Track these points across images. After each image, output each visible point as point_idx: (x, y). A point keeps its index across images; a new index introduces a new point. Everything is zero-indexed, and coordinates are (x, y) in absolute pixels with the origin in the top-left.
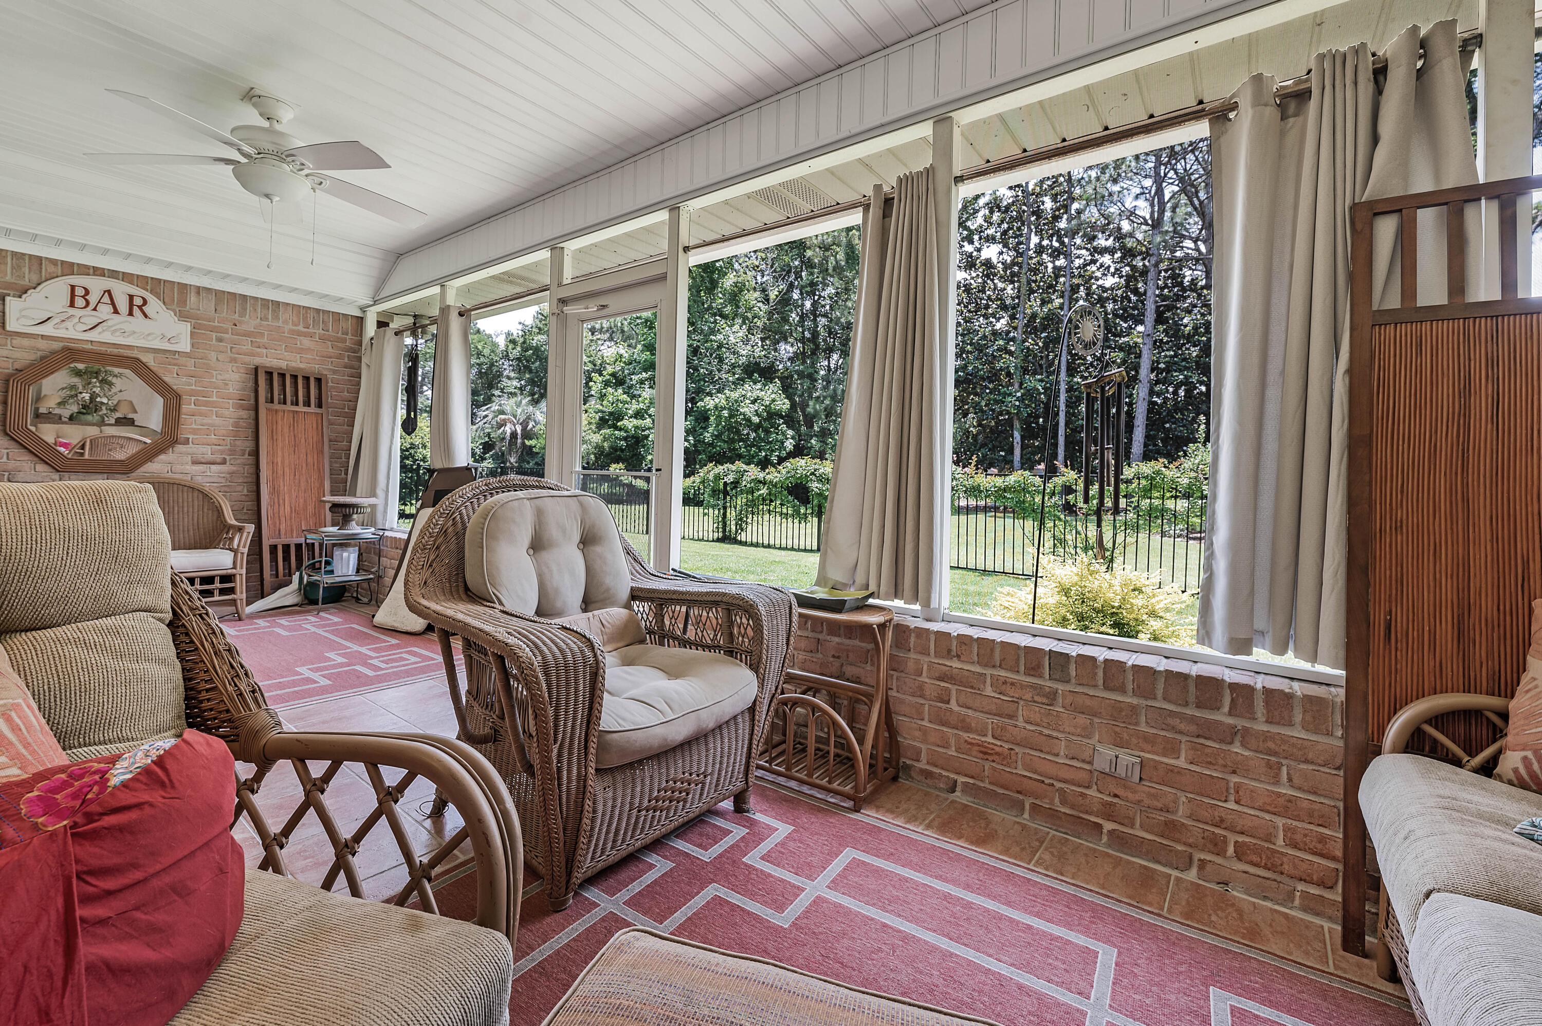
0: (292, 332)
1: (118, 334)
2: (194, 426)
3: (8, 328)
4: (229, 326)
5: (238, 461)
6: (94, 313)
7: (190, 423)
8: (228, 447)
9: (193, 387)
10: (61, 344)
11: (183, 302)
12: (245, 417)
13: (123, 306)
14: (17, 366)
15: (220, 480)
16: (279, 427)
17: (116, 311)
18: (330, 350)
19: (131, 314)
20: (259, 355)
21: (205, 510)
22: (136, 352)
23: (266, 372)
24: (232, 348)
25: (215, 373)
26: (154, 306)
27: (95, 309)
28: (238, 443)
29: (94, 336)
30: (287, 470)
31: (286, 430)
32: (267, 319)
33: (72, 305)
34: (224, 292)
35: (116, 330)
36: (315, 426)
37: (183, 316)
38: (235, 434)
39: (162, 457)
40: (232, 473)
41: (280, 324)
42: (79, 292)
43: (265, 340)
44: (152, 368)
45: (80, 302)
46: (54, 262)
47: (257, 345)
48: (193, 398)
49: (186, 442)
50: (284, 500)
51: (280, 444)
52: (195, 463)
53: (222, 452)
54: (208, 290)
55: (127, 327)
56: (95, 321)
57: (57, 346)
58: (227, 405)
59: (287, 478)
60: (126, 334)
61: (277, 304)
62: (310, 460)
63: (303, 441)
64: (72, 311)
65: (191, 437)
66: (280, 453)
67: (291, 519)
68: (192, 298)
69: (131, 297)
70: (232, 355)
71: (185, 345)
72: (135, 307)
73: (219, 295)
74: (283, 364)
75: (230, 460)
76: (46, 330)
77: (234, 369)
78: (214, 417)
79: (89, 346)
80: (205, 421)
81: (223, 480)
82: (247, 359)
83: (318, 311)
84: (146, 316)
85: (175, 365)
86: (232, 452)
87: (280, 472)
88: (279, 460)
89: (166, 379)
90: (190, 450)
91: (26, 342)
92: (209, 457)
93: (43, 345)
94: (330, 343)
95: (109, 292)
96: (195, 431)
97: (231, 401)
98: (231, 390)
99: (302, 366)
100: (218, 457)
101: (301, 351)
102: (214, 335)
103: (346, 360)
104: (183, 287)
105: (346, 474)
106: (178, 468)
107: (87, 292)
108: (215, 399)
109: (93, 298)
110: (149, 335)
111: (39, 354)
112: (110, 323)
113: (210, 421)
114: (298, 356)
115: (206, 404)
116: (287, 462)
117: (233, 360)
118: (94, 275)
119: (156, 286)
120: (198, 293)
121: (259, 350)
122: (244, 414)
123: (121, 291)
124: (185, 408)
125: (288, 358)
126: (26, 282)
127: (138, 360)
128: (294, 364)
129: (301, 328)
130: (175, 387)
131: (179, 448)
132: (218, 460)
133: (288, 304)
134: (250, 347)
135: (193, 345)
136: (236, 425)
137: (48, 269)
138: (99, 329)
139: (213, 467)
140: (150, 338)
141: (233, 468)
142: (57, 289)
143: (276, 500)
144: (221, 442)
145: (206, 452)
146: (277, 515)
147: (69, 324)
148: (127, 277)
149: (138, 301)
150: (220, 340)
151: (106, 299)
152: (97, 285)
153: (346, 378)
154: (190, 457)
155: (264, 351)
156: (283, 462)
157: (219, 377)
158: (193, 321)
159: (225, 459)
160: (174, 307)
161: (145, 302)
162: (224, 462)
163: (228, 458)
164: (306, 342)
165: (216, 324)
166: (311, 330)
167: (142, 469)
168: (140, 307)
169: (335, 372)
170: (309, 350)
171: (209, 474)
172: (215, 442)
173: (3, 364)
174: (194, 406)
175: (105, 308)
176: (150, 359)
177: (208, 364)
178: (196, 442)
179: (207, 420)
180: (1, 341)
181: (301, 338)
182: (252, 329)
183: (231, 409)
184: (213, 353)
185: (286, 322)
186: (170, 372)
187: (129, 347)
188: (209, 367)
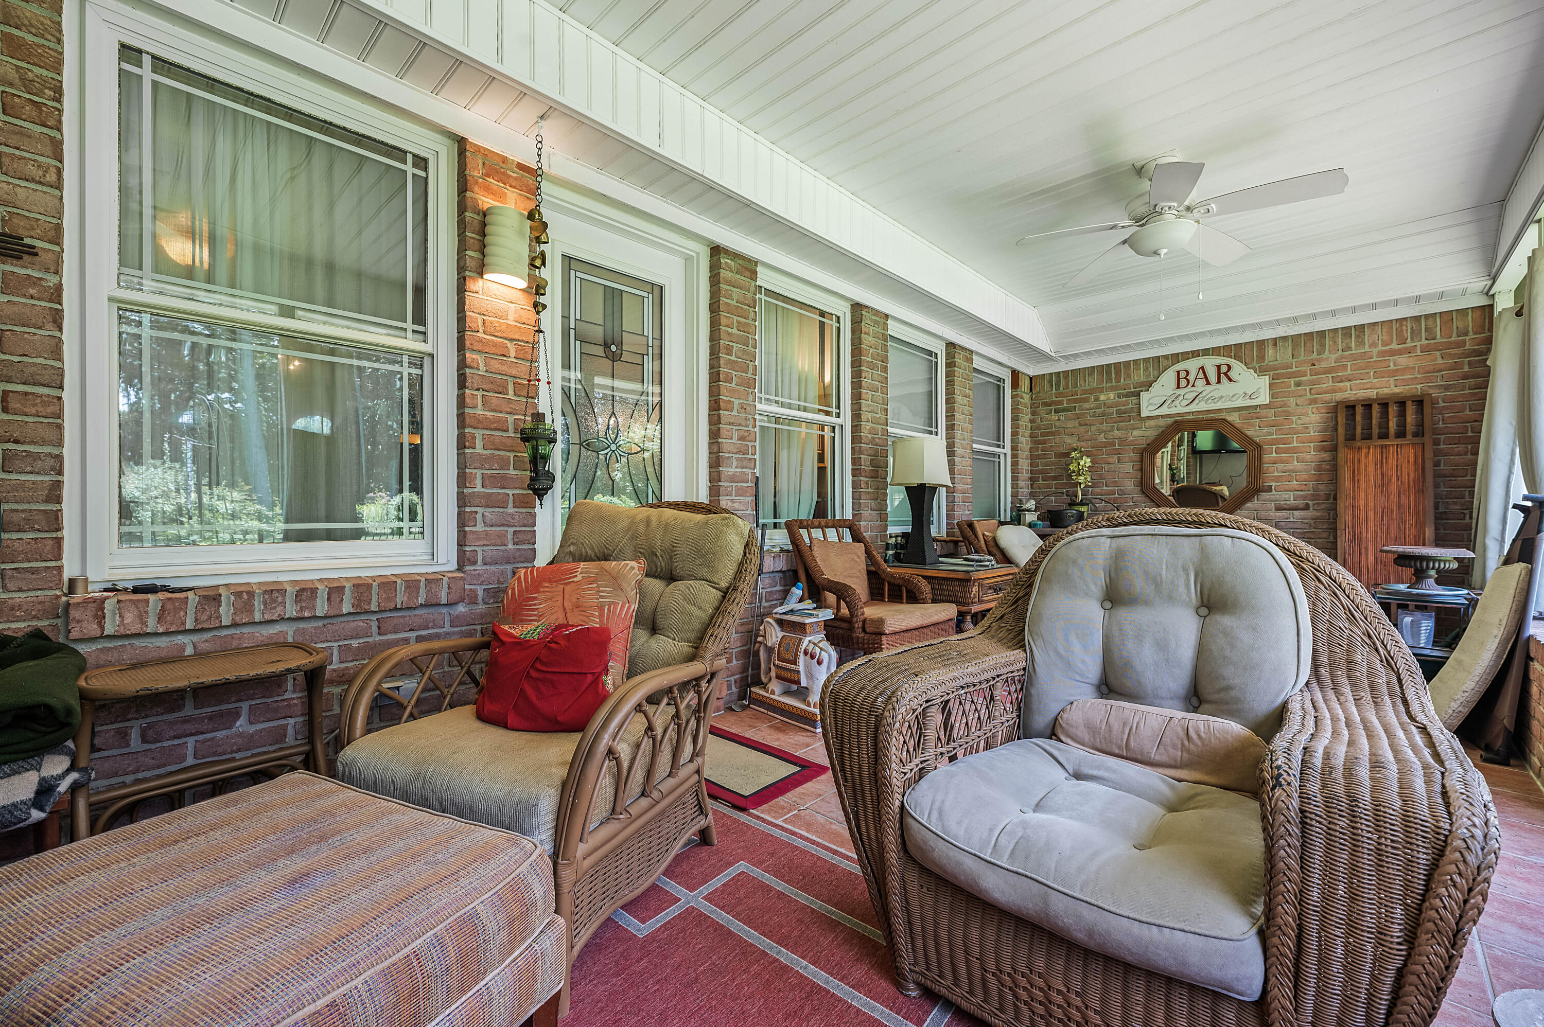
0: (1382, 354)
1: (1210, 401)
2: (1276, 474)
3: (1142, 415)
4: (1307, 368)
5: (1323, 506)
6: (1193, 389)
7: (1273, 471)
8: (1312, 492)
9: (1274, 436)
10: (1173, 419)
11: (1262, 358)
12: (1328, 459)
13: (1213, 377)
14: (1148, 442)
15: (1303, 526)
16: (1363, 467)
17: (1208, 383)
18: (1440, 361)
19: (1219, 382)
20: (1341, 390)
22: (1223, 414)
23: (1347, 407)
24: (1311, 389)
25: (1294, 418)
26: (1238, 368)
27: (1193, 386)
28: (1321, 487)
29: (1194, 408)
30: (1371, 515)
31: (1371, 469)
32: (1350, 348)
33: (1178, 387)
34: (1300, 335)
35: (1208, 399)
36: (1412, 462)
37: (1261, 371)
38: (1318, 478)
39: (1249, 505)
41: (1367, 348)
42: (1183, 374)
43: (1349, 372)
44: (1237, 425)
45: (1183, 383)
46: (1166, 357)
47: (1339, 379)
48: (1274, 447)
49: (1269, 489)
50: (1366, 549)
51: (1363, 485)
52: (1278, 509)
53: (1304, 497)
54: (1284, 338)
55: (1217, 394)
56: (1195, 394)
57: (1170, 421)
58: (1308, 450)
59: (1371, 524)
60: (1216, 400)
61: (1361, 328)
62: (1404, 501)
63: (1394, 479)
64: (1179, 392)
65: (1273, 484)
66: (1362, 495)
67: (1376, 570)
68: (1270, 352)
69: (1219, 367)
70: (1312, 397)
71: (1264, 398)
72: (1224, 374)
73: (1295, 340)
74: (1372, 394)
75: (1314, 505)
76: (1164, 411)
77: (1314, 410)
78: (1295, 463)
79: (1191, 417)
80: (1286, 468)
81: (1306, 526)
82: (1327, 397)
83: (1417, 319)
84: (1230, 380)
85: (1256, 418)
86: (1314, 497)
87: (1362, 515)
88: (1362, 503)
89: (1249, 433)
90: (1273, 498)
91: (1152, 423)
92: (1292, 502)
93: (1162, 422)
94: (1438, 353)
95: (1202, 368)
96: (1277, 479)
97: (1312, 445)
98: (1312, 433)
99: (1397, 390)
100: (1300, 503)
101: (1394, 373)
102: (1292, 381)
103: (1466, 369)
104: (1261, 343)
105: (1471, 518)
107: (1188, 373)
108: (1295, 444)
109: (1191, 378)
110: (1233, 396)
111: (1161, 429)
112: (1204, 394)
113: (1291, 468)
114: (1392, 380)
115: (1286, 451)
116: (1371, 504)
117: (1313, 402)
118: (1192, 357)
119: (1236, 351)
120: (1275, 345)
121: (1341, 384)
122: (1326, 456)
123: (1210, 363)
124: (1266, 457)
125: (1378, 385)
126: (1151, 378)
127: (1224, 420)
128: (1386, 391)
129: (1394, 346)
130: (1257, 440)
131: (1265, 496)
132: (1301, 506)
133: (1375, 324)
134: (1331, 384)
135: (1272, 396)
136: (1319, 468)
137: (1164, 363)
138: (1197, 401)
139: (1296, 513)
140: (1234, 399)
142: (1168, 377)
143: (1356, 549)
144: (1303, 487)
145: (1290, 498)
146: (1357, 566)
147: (1177, 402)
148: (1206, 352)
149: (1224, 369)
150: (1298, 384)
151: (1201, 375)
152: (1192, 365)
153: (1468, 391)
154: (1273, 503)
155: (1348, 384)
156: (1366, 506)
157: (1299, 421)
158: (1271, 373)
159: (1307, 505)
160: (1255, 364)
161: (1229, 367)
162: (1307, 507)
163: (1311, 503)
164: (1403, 360)
165: (1294, 369)
166: (1409, 344)
168: (1226, 374)
169: (1447, 388)
170: (1406, 369)
171: (1292, 520)
172: (1297, 487)
173: (1140, 442)
174: (1274, 455)
175: (1201, 383)
176: (1234, 418)
177: (1287, 411)
178: (1278, 489)
179: (1289, 467)
180: (1139, 426)
181: (1395, 357)
182: (1333, 364)
183: (1313, 453)
184: (1292, 399)
185: (1373, 345)
186: (1253, 425)
187: (1219, 411)
188: (1288, 414)
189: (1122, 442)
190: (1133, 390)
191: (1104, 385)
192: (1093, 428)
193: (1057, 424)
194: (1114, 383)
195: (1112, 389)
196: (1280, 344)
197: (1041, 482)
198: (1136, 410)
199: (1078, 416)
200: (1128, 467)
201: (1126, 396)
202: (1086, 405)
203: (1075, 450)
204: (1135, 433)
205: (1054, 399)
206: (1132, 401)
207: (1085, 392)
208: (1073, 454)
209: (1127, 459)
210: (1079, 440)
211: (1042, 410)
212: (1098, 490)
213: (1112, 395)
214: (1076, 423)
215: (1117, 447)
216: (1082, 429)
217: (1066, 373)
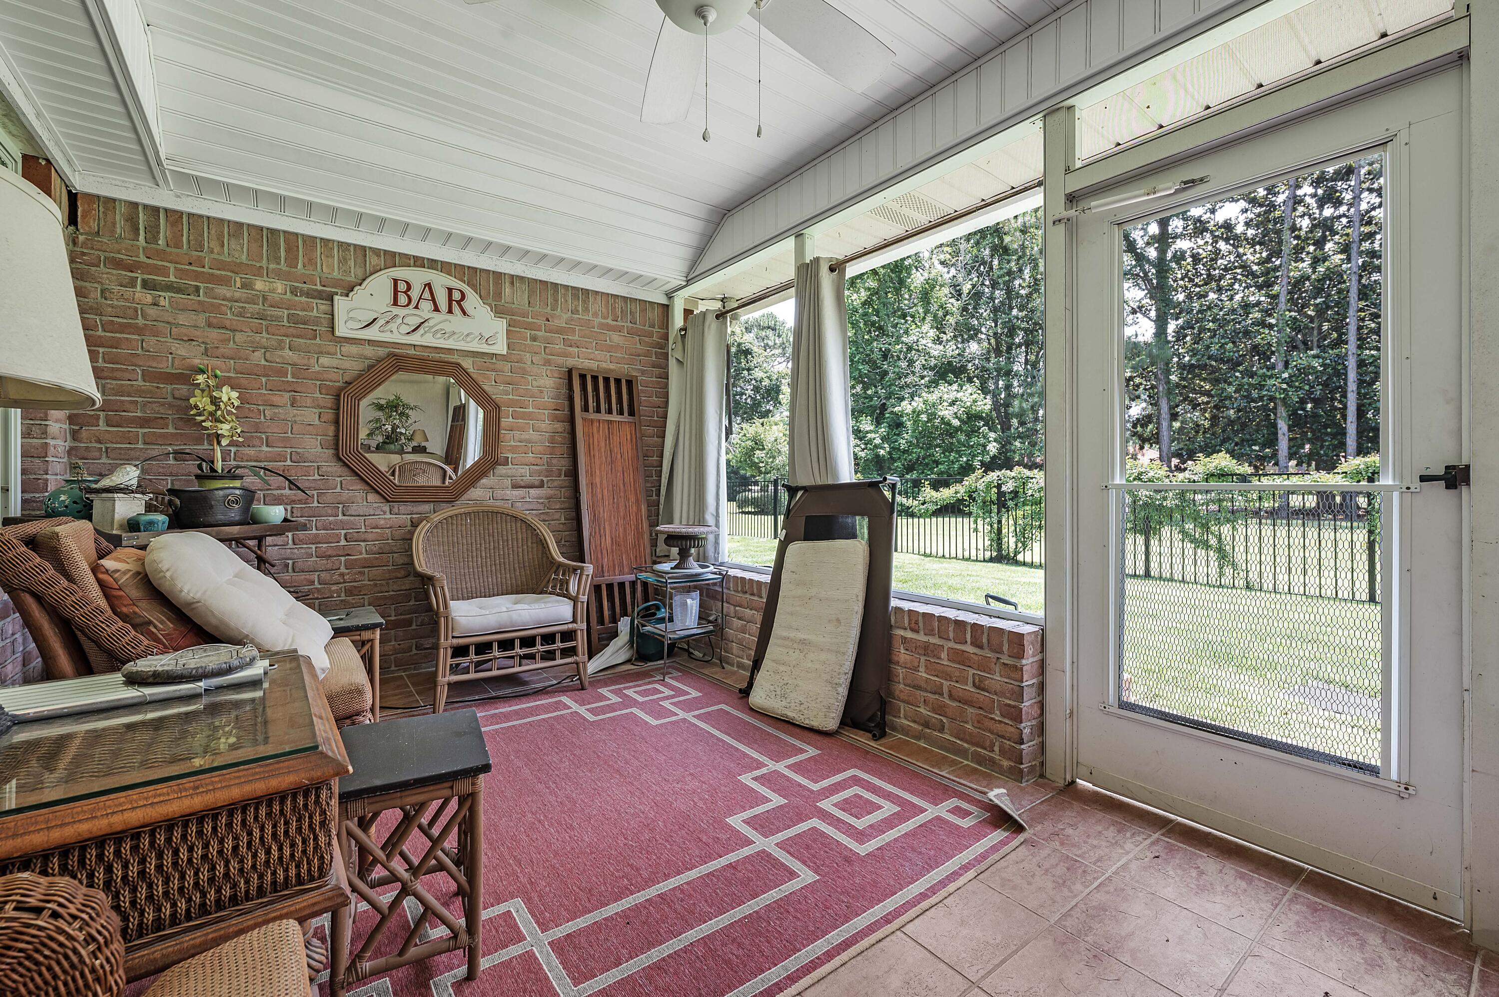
0: (602, 326)
1: (439, 335)
2: (512, 443)
3: (337, 333)
4: (541, 322)
5: (556, 484)
6: (416, 312)
7: (509, 440)
8: (546, 467)
9: (511, 397)
10: (387, 351)
11: (498, 295)
12: (560, 430)
13: (442, 303)
14: (347, 378)
15: (539, 506)
16: (596, 440)
17: (437, 309)
18: (638, 346)
19: (450, 311)
20: (572, 355)
21: (530, 544)
22: (456, 356)
23: (580, 375)
24: (545, 347)
25: (530, 378)
26: (472, 301)
27: (416, 307)
29: (417, 340)
30: (605, 492)
31: (602, 444)
32: (578, 312)
33: (395, 303)
34: (536, 280)
35: (436, 332)
36: (629, 437)
37: (499, 312)
38: (552, 451)
39: (484, 481)
40: (549, 498)
41: (590, 317)
42: (402, 287)
43: (576, 337)
44: (473, 375)
45: (403, 299)
46: (376, 252)
47: (568, 343)
48: (511, 409)
49: (506, 462)
50: (604, 529)
51: (598, 462)
52: (515, 486)
53: (539, 473)
54: (522, 278)
55: (447, 328)
56: (416, 321)
57: (382, 352)
58: (542, 417)
59: (606, 502)
60: (447, 335)
61: (587, 293)
63: (619, 456)
64: (396, 310)
65: (510, 456)
66: (598, 473)
67: (612, 552)
68: (508, 290)
69: (450, 290)
70: (547, 357)
71: (501, 347)
72: (456, 302)
73: (533, 284)
74: (593, 365)
75: (548, 482)
76: (372, 333)
77: (548, 372)
78: (531, 432)
79: (412, 352)
80: (523, 437)
81: (543, 507)
82: (560, 360)
83: (625, 299)
84: (464, 313)
85: (493, 370)
86: (549, 473)
87: (599, 496)
88: (598, 480)
89: (486, 388)
90: (510, 472)
91: (353, 349)
92: (528, 479)
93: (369, 351)
94: (638, 338)
95: (429, 285)
96: (514, 449)
97: (546, 412)
98: (546, 399)
99: (612, 366)
100: (536, 479)
101: (610, 349)
102: (529, 332)
103: (654, 358)
104: (498, 277)
105: (658, 495)
106: (499, 493)
107: (409, 287)
108: (531, 410)
109: (415, 294)
110: (467, 335)
111: (367, 363)
112: (431, 323)
113: (527, 437)
114: (608, 354)
115: (524, 416)
116: (605, 483)
117: (547, 362)
118: (415, 266)
119: (473, 277)
120: (513, 283)
121: (571, 349)
122: (559, 426)
123: (441, 281)
124: (504, 422)
125: (599, 358)
126: (352, 279)
127: (459, 364)
128: (604, 365)
129: (609, 321)
130: (493, 396)
131: (500, 469)
132: (537, 483)
133: (597, 292)
134: (562, 346)
135: (509, 346)
136: (552, 440)
137: (372, 260)
138: (421, 331)
139: (532, 491)
140: (468, 339)
141: (551, 492)
142: (381, 285)
144: (538, 461)
145: (524, 473)
146: (599, 548)
147: (393, 326)
148: (445, 267)
149: (457, 296)
150: (534, 339)
151: (427, 295)
152: (417, 277)
153: (654, 379)
154: (509, 479)
155: (576, 350)
156: (601, 483)
157: (534, 382)
158: (508, 317)
159: (542, 481)
160: (490, 301)
161: (463, 296)
162: (541, 485)
163: (545, 479)
164: (616, 338)
165: (530, 320)
166: (619, 323)
167: (466, 496)
168: (459, 302)
169: (643, 373)
170: (618, 347)
171: (528, 500)
172: (533, 461)
173: (334, 376)
174: (511, 419)
175: (426, 306)
176: (467, 364)
177: (524, 368)
178: (515, 462)
179: (525, 436)
180: (331, 349)
181: (611, 333)
182: (564, 325)
183: (547, 422)
184: (528, 355)
185: (595, 315)
186: (488, 379)
187: (450, 351)
188: (525, 372)
189: (300, 371)
190: (320, 288)
191: (264, 263)
192: (239, 337)
193: (152, 312)
194: (283, 266)
195: (280, 275)
196: (517, 284)
197: (102, 426)
198: (325, 323)
199: (202, 308)
200: (311, 416)
201: (308, 294)
202: (222, 291)
203: (202, 372)
204: (325, 361)
205: (142, 258)
206: (318, 308)
207: (222, 265)
208: (201, 379)
209: (309, 402)
210: (206, 353)
211: (109, 277)
212: (250, 451)
213: (279, 286)
214: (201, 319)
215: (290, 378)
216: (214, 335)
217: (175, 216)
